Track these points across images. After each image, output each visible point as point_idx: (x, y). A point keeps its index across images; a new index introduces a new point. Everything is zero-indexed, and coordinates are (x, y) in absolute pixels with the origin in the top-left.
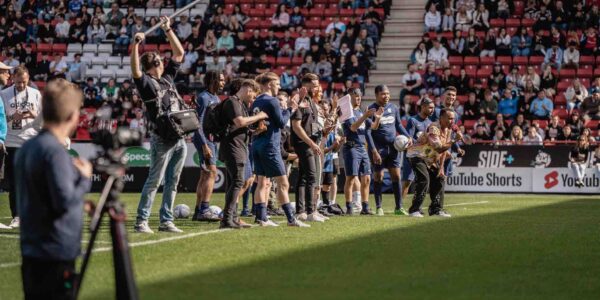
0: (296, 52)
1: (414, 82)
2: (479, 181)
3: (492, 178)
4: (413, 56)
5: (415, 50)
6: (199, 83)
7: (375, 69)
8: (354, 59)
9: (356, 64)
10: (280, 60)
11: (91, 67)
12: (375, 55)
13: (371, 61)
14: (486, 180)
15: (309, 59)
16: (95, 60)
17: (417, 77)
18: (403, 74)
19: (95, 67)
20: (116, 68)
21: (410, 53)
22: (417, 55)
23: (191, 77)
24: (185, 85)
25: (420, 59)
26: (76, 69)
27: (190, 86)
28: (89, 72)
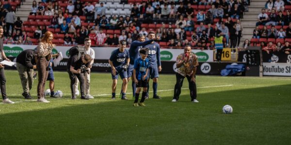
0: (208, 3)
1: (264, 18)
2: (282, 70)
3: (288, 69)
4: (266, 5)
5: (268, 2)
6: (158, 18)
7: (247, 11)
8: (236, 6)
9: (236, 9)
10: (200, 7)
11: (109, 9)
12: (249, 4)
13: (246, 8)
14: (285, 70)
15: (213, 6)
16: (111, 6)
17: (266, 15)
18: (258, 14)
19: (111, 10)
20: (121, 10)
21: (265, 3)
22: (268, 4)
23: (154, 15)
24: (151, 19)
25: (270, 6)
26: (100, 10)
27: (153, 19)
28: (107, 12)
